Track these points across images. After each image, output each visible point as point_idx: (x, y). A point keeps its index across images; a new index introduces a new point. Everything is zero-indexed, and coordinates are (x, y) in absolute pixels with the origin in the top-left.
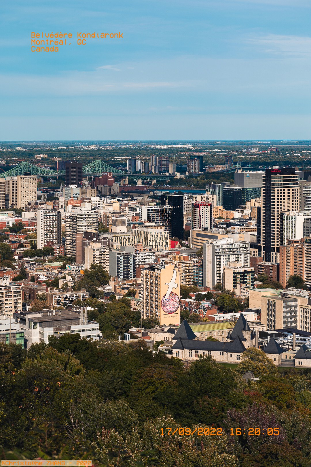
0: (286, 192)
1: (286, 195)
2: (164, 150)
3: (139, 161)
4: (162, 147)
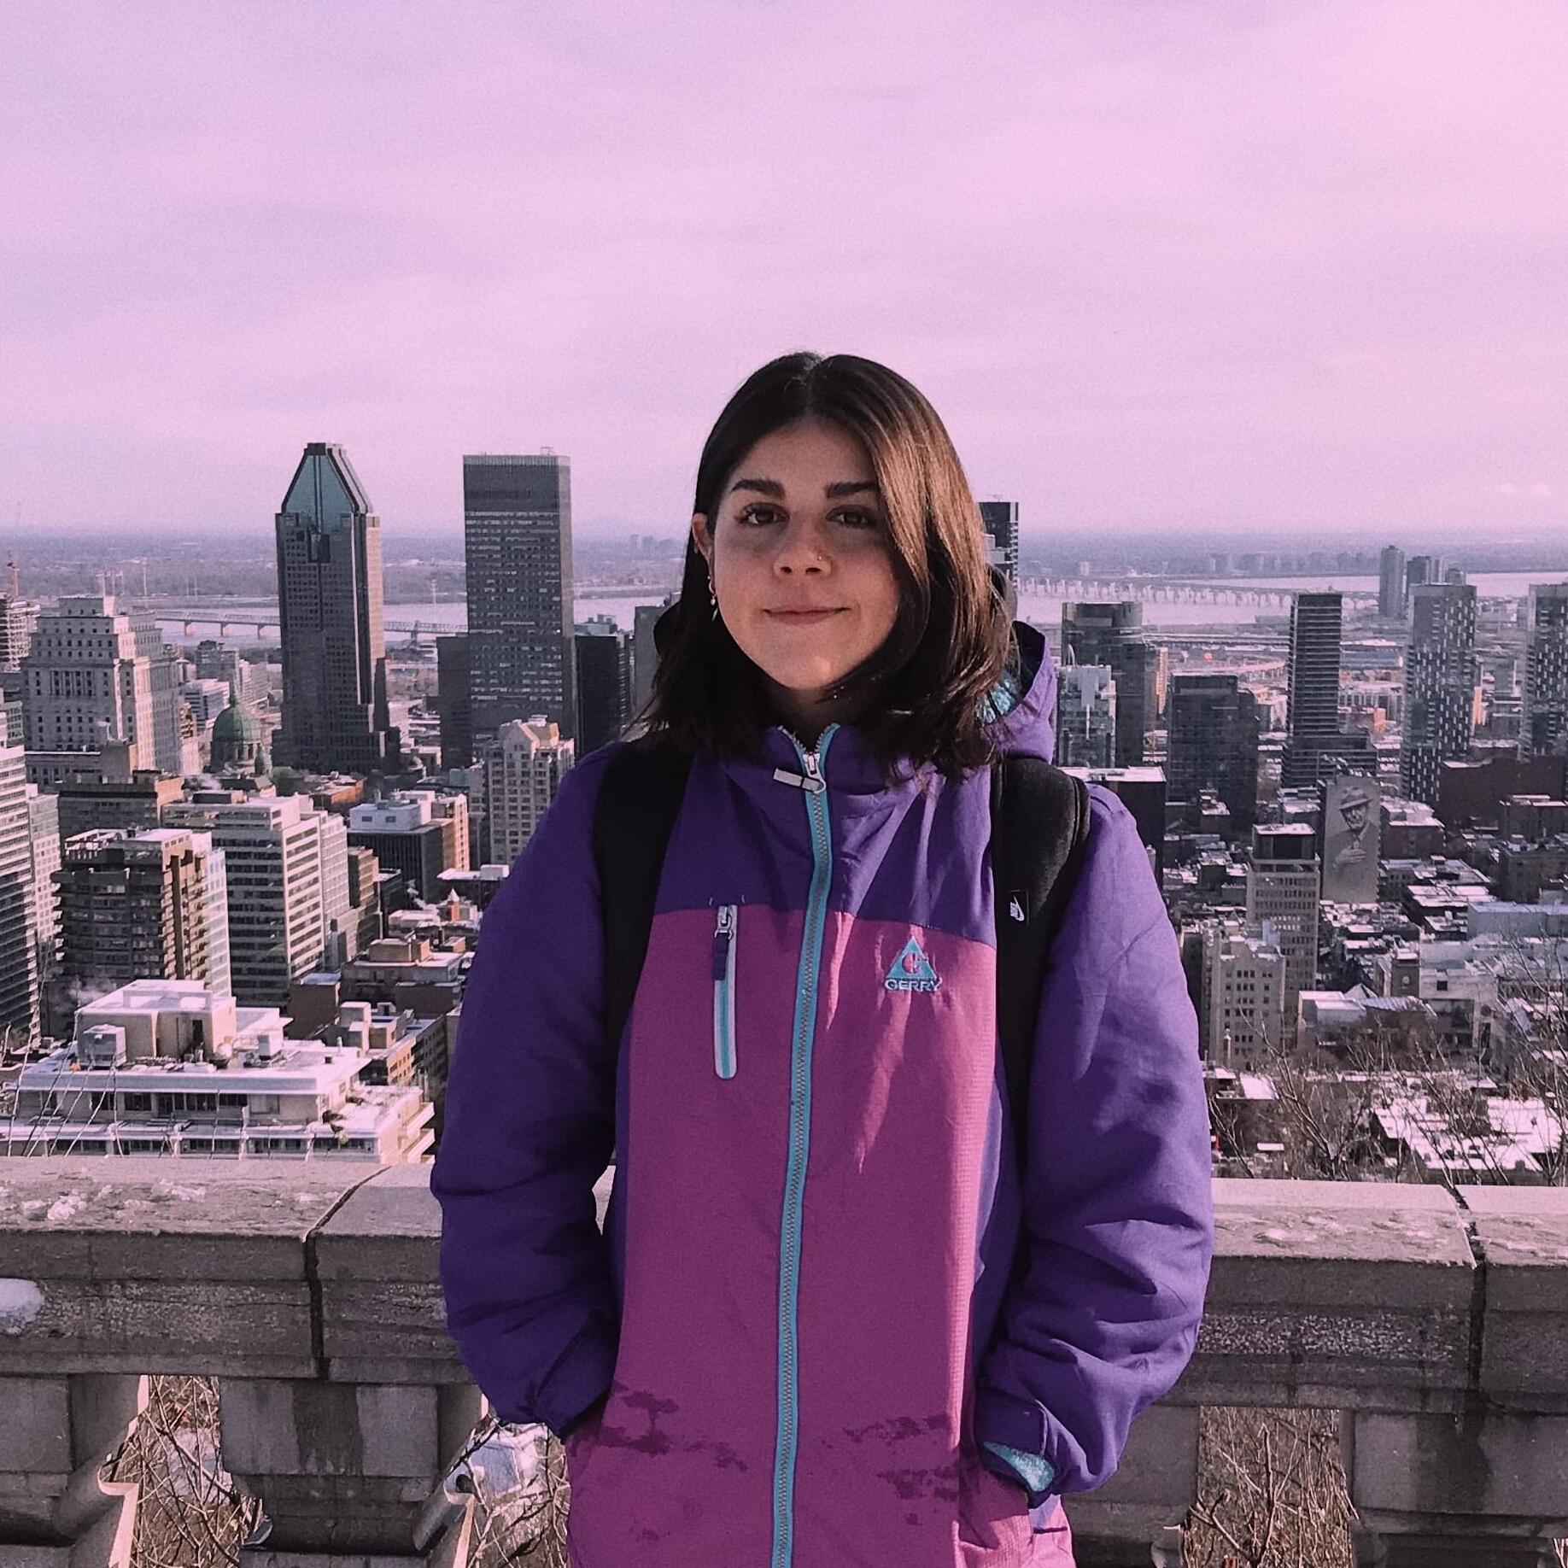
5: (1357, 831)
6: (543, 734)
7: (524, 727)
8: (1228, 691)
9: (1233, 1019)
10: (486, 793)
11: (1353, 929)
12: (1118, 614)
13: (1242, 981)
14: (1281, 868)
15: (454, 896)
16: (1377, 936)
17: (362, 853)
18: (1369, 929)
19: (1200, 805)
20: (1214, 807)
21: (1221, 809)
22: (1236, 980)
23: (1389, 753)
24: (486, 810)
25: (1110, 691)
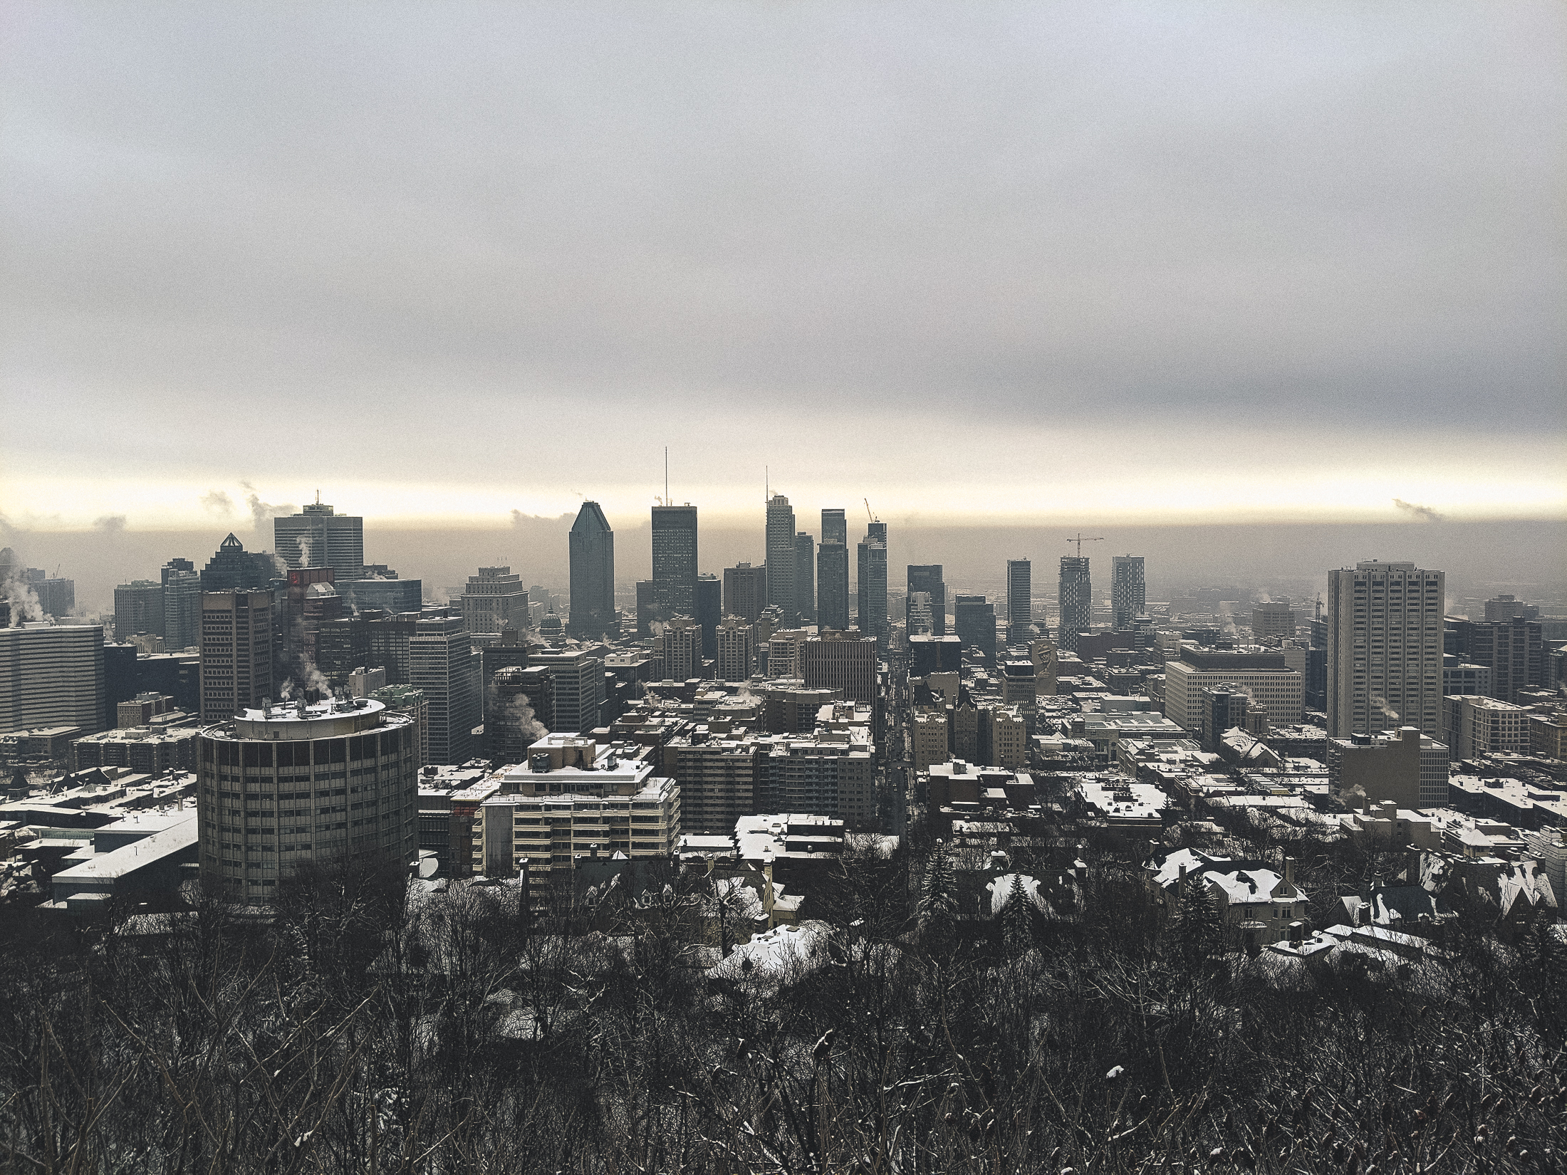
5: (1047, 664)
8: (981, 603)
9: (1003, 748)
10: (664, 649)
11: (1048, 707)
12: (935, 570)
13: (1006, 731)
15: (653, 694)
16: (1059, 710)
17: (612, 675)
18: (1055, 707)
19: (973, 653)
20: (978, 653)
21: (981, 654)
22: (1003, 730)
23: (1054, 630)
24: (664, 656)
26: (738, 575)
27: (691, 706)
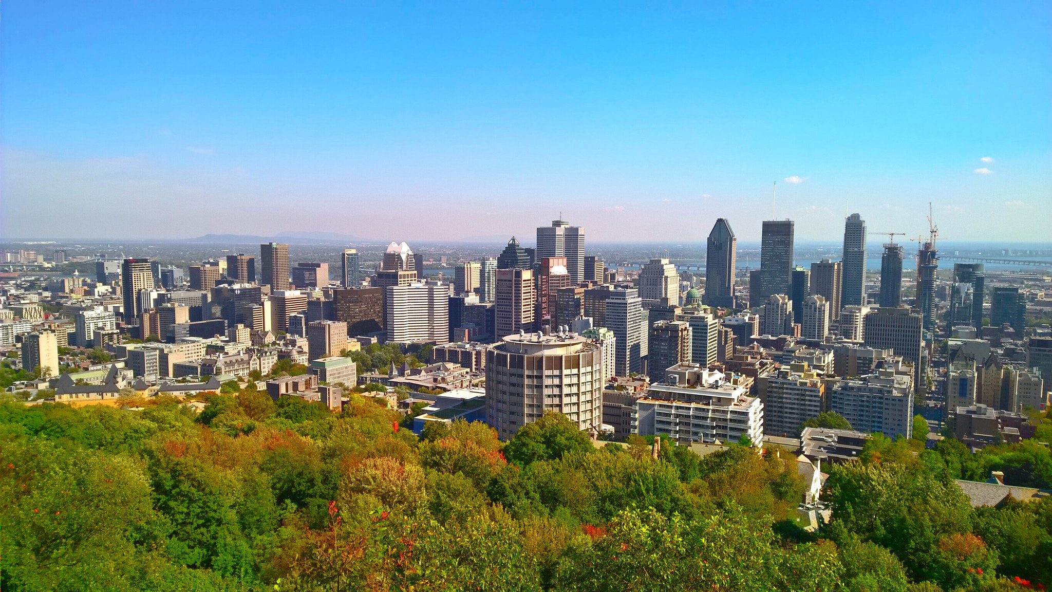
0: (142, 275)
1: (142, 277)
2: (31, 245)
3: (9, 254)
4: (29, 243)
6: (784, 299)
7: (777, 296)
8: (1015, 293)
10: (765, 315)
12: (975, 267)
13: (1026, 387)
14: (1039, 350)
15: (755, 343)
17: (729, 330)
19: (1003, 328)
20: (1008, 329)
21: (1011, 330)
24: (765, 319)
25: (972, 291)
26: (822, 270)
27: (781, 353)
